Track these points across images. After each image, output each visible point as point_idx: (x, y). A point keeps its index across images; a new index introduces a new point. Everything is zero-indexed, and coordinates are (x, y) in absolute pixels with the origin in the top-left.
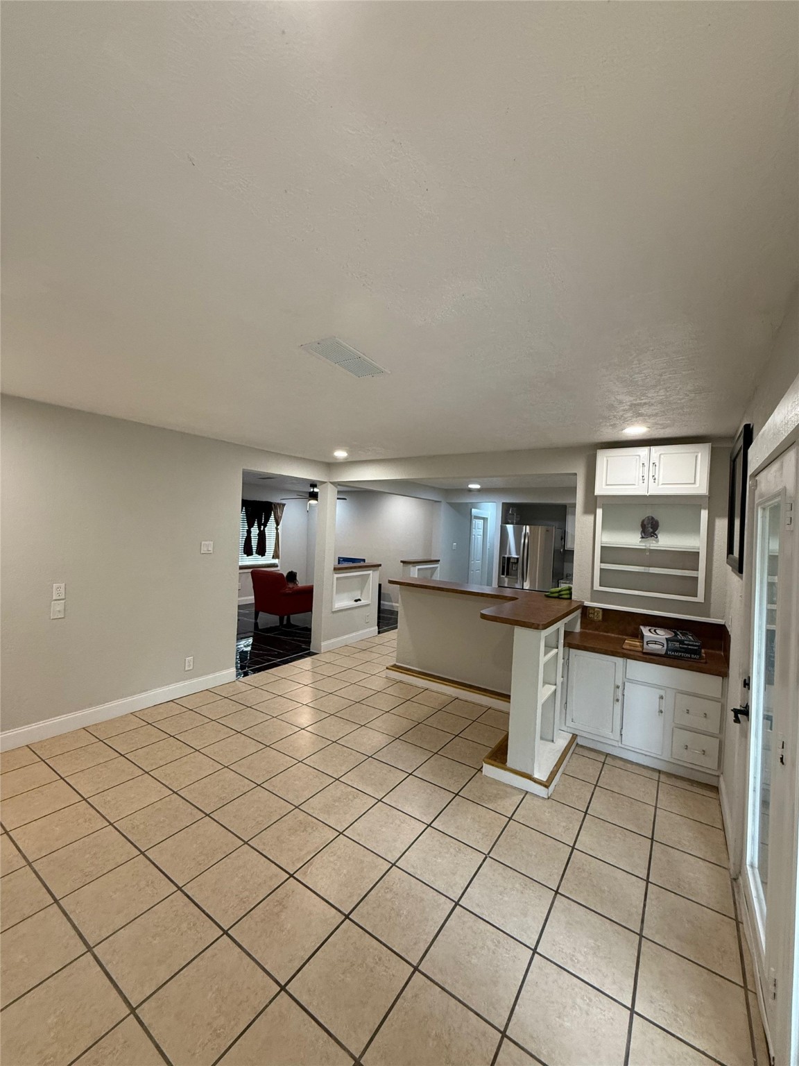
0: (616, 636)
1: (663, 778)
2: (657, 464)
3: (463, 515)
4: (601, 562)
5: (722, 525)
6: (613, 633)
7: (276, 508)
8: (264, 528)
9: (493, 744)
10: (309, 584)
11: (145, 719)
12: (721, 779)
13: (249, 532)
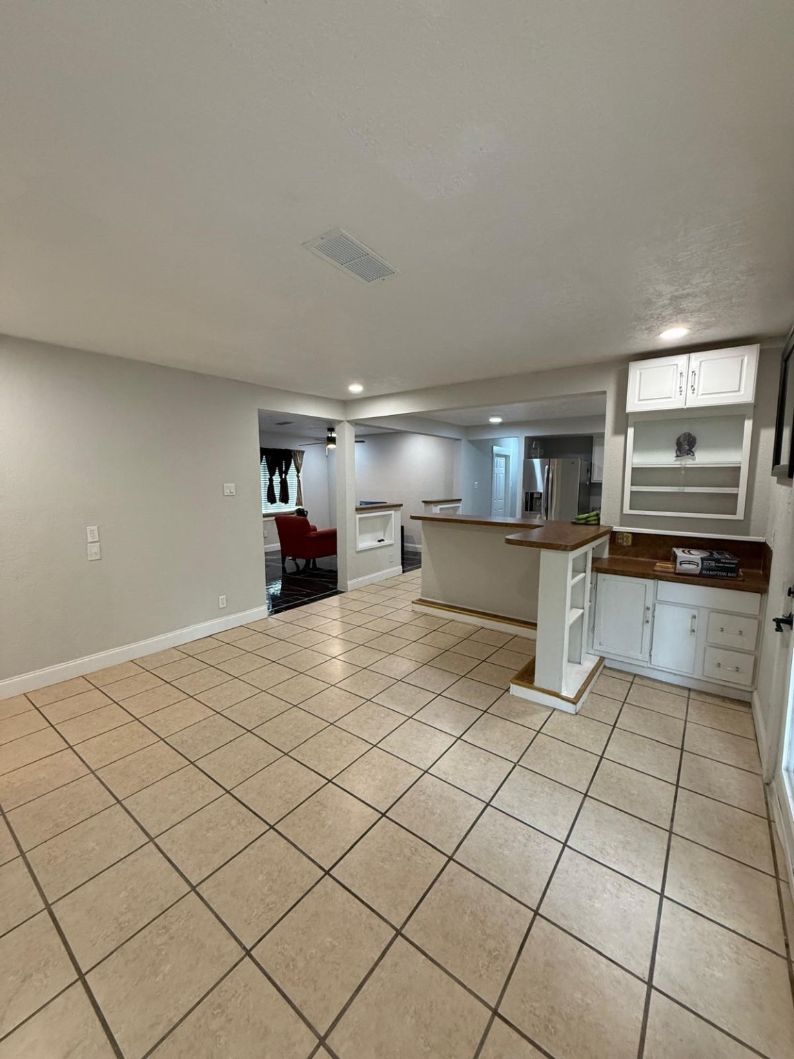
0: (647, 560)
1: (693, 695)
2: (697, 373)
3: (484, 452)
4: (632, 485)
5: (768, 435)
6: (643, 557)
7: (295, 455)
8: (285, 476)
9: (520, 666)
10: (333, 528)
11: (185, 652)
12: (755, 694)
13: (271, 480)
